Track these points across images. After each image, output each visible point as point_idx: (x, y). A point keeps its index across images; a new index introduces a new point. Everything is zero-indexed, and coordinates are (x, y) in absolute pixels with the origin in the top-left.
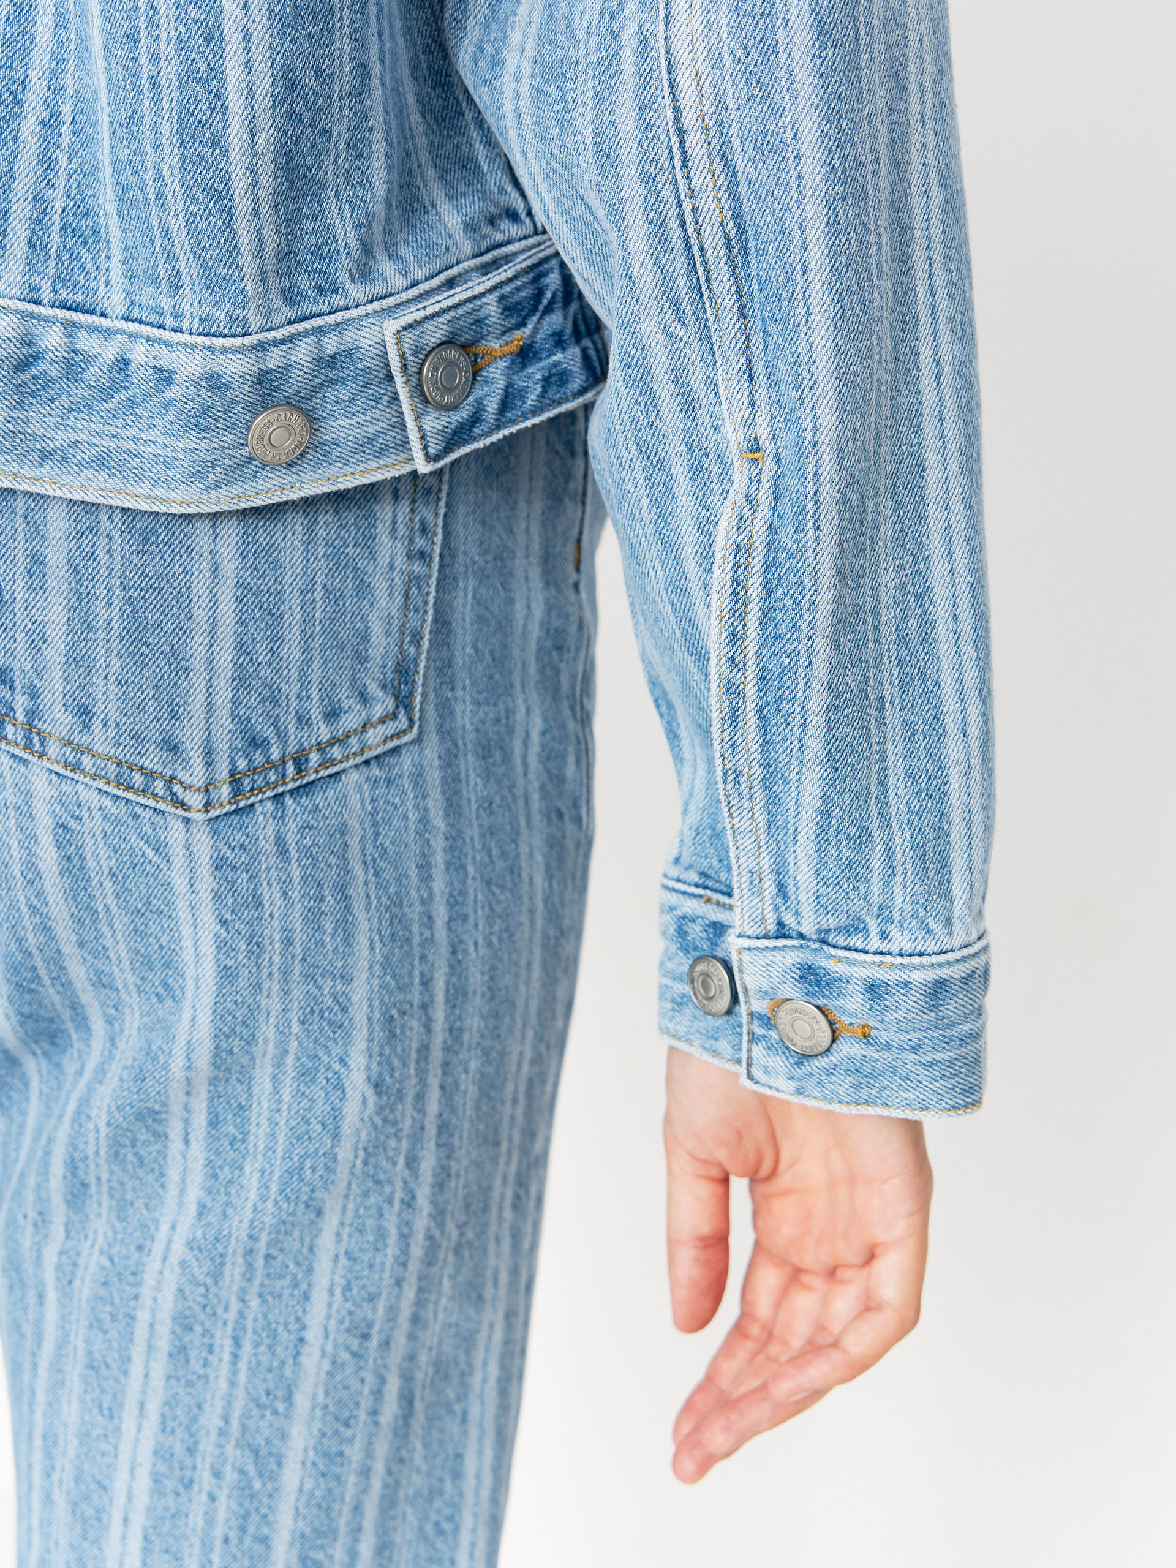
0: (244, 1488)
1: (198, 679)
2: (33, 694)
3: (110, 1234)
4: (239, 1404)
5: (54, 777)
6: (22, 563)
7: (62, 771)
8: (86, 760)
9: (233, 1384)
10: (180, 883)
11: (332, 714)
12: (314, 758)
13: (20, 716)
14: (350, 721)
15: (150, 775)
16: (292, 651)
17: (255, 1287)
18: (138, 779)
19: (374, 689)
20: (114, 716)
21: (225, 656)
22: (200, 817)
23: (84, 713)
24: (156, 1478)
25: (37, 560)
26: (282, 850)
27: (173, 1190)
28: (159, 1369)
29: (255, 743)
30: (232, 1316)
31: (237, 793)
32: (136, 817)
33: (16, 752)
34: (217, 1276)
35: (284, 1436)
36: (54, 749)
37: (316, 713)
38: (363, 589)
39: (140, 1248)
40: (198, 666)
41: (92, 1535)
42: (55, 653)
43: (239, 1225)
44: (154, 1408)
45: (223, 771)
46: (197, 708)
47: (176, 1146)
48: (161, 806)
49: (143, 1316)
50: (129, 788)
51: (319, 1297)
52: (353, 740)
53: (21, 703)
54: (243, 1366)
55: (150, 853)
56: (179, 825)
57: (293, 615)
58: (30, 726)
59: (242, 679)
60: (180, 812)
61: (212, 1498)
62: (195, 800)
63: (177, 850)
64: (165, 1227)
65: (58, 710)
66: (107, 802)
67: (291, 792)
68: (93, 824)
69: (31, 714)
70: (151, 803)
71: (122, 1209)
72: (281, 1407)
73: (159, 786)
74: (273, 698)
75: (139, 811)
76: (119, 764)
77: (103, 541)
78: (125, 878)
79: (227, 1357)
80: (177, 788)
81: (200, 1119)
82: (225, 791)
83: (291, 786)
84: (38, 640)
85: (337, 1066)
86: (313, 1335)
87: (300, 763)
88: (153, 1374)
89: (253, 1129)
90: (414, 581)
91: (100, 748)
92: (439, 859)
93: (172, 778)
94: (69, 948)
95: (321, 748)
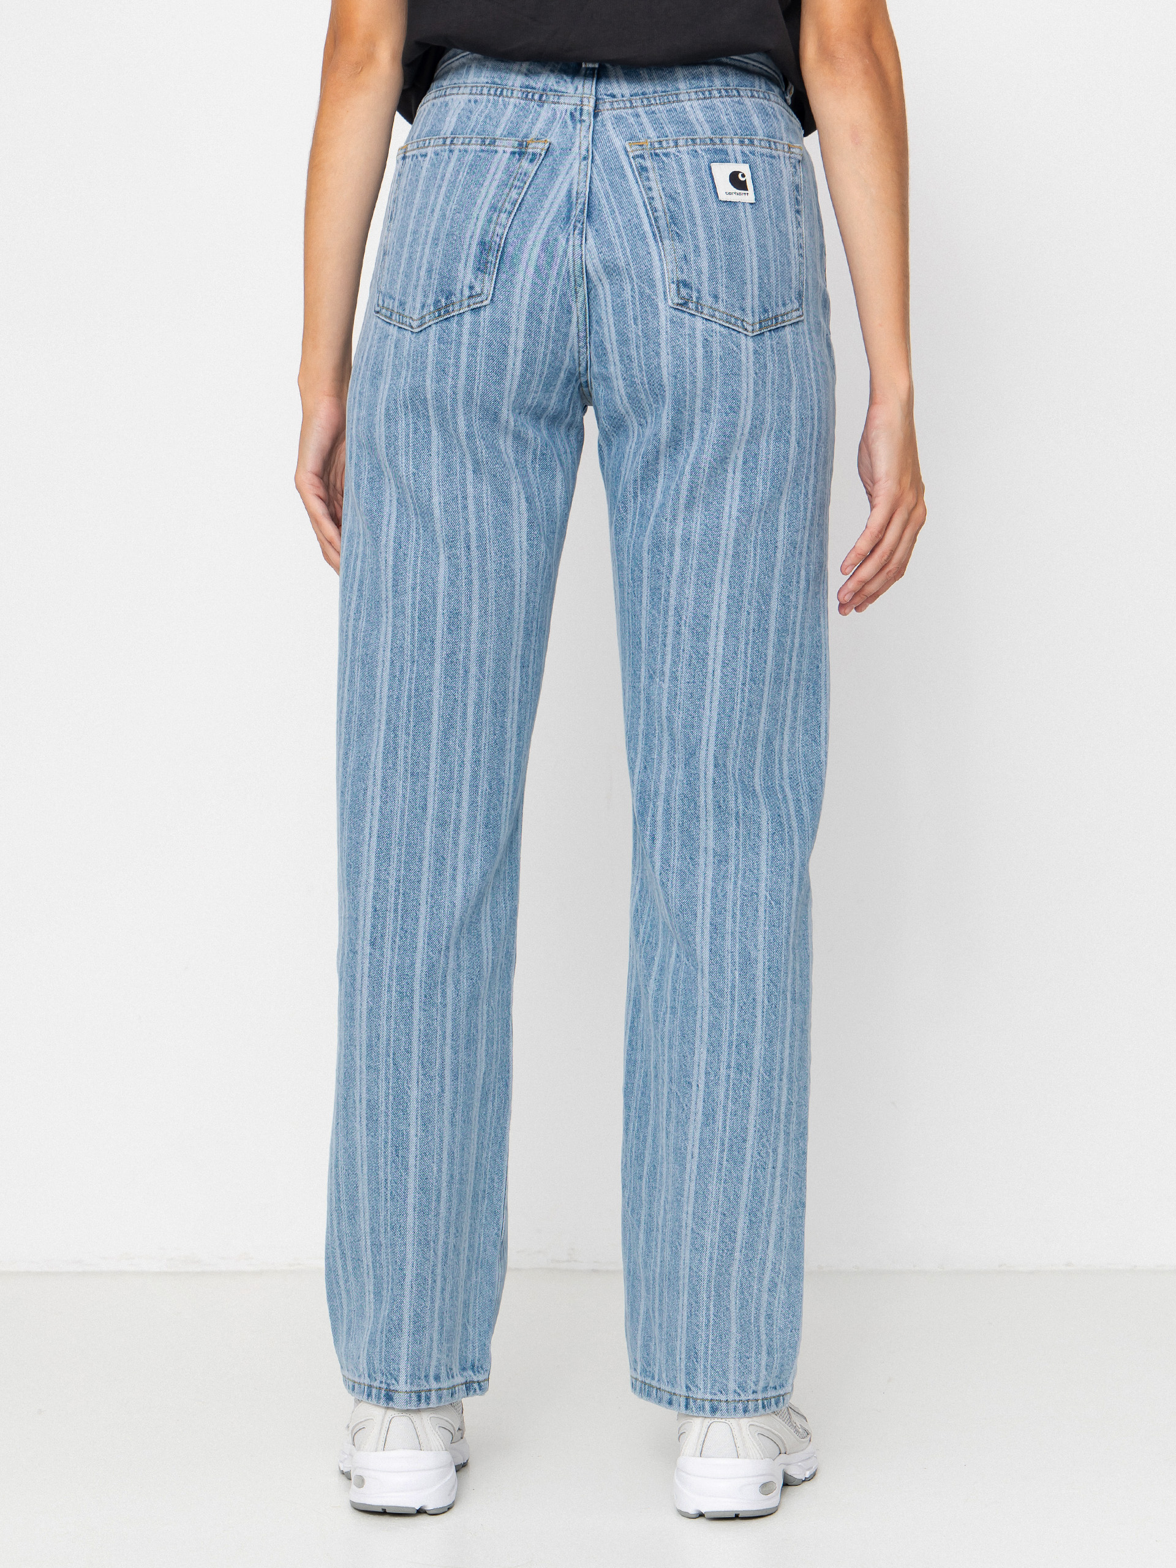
0: (760, 611)
1: (749, 286)
2: (699, 292)
3: (703, 517)
4: (757, 574)
5: (704, 321)
6: (692, 248)
7: (708, 318)
8: (717, 314)
9: (755, 565)
10: (744, 359)
11: (784, 305)
12: (780, 318)
13: (694, 299)
14: (789, 308)
15: (737, 319)
16: (773, 280)
17: (760, 527)
18: (733, 320)
19: (793, 298)
20: (725, 298)
21: (756, 280)
22: (751, 334)
23: (716, 297)
24: (729, 607)
25: (697, 247)
26: (772, 351)
27: (728, 493)
28: (729, 563)
29: (766, 311)
30: (753, 539)
31: (761, 328)
32: (731, 334)
33: (693, 312)
34: (749, 521)
35: (771, 588)
36: (706, 311)
37: (780, 303)
38: (789, 263)
39: (718, 518)
40: (749, 282)
41: (702, 637)
42: (705, 277)
43: (757, 501)
44: (726, 579)
45: (757, 320)
46: (749, 298)
47: (730, 475)
48: (740, 330)
49: (723, 542)
50: (730, 323)
51: (781, 529)
52: (789, 315)
53: (695, 295)
54: (758, 558)
55: (735, 349)
56: (743, 337)
57: (773, 269)
58: (698, 302)
59: (761, 288)
60: (745, 332)
61: (749, 613)
62: (750, 328)
63: (743, 347)
64: (727, 508)
65: (707, 297)
66: (722, 329)
67: (774, 330)
68: (717, 338)
69: (698, 298)
70: (737, 329)
71: (707, 505)
72: (770, 575)
73: (739, 322)
74: (769, 296)
75: (732, 332)
76: (727, 315)
77: (717, 241)
78: (725, 360)
79: (752, 555)
80: (745, 323)
81: (740, 462)
82: (758, 326)
83: (774, 327)
84: (699, 273)
85: (787, 434)
86: (780, 544)
87: (776, 318)
88: (726, 565)
89: (760, 462)
90: (801, 264)
91: (722, 309)
92: (812, 366)
93: (743, 320)
94: (699, 392)
95: (782, 316)
